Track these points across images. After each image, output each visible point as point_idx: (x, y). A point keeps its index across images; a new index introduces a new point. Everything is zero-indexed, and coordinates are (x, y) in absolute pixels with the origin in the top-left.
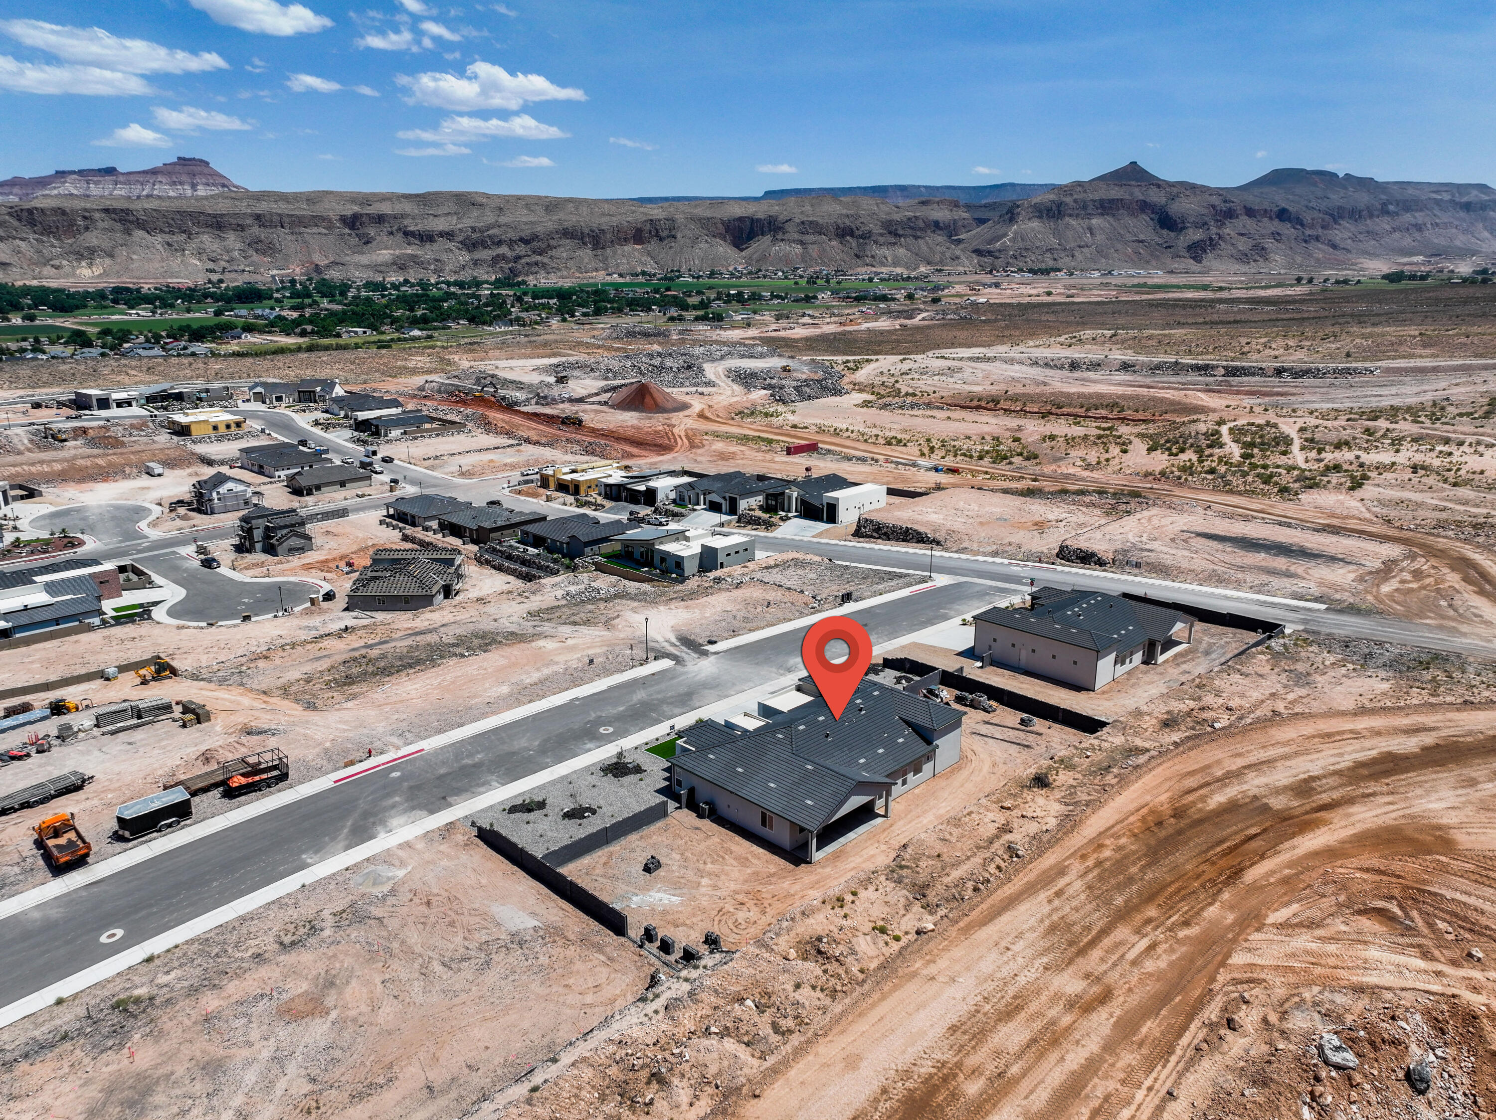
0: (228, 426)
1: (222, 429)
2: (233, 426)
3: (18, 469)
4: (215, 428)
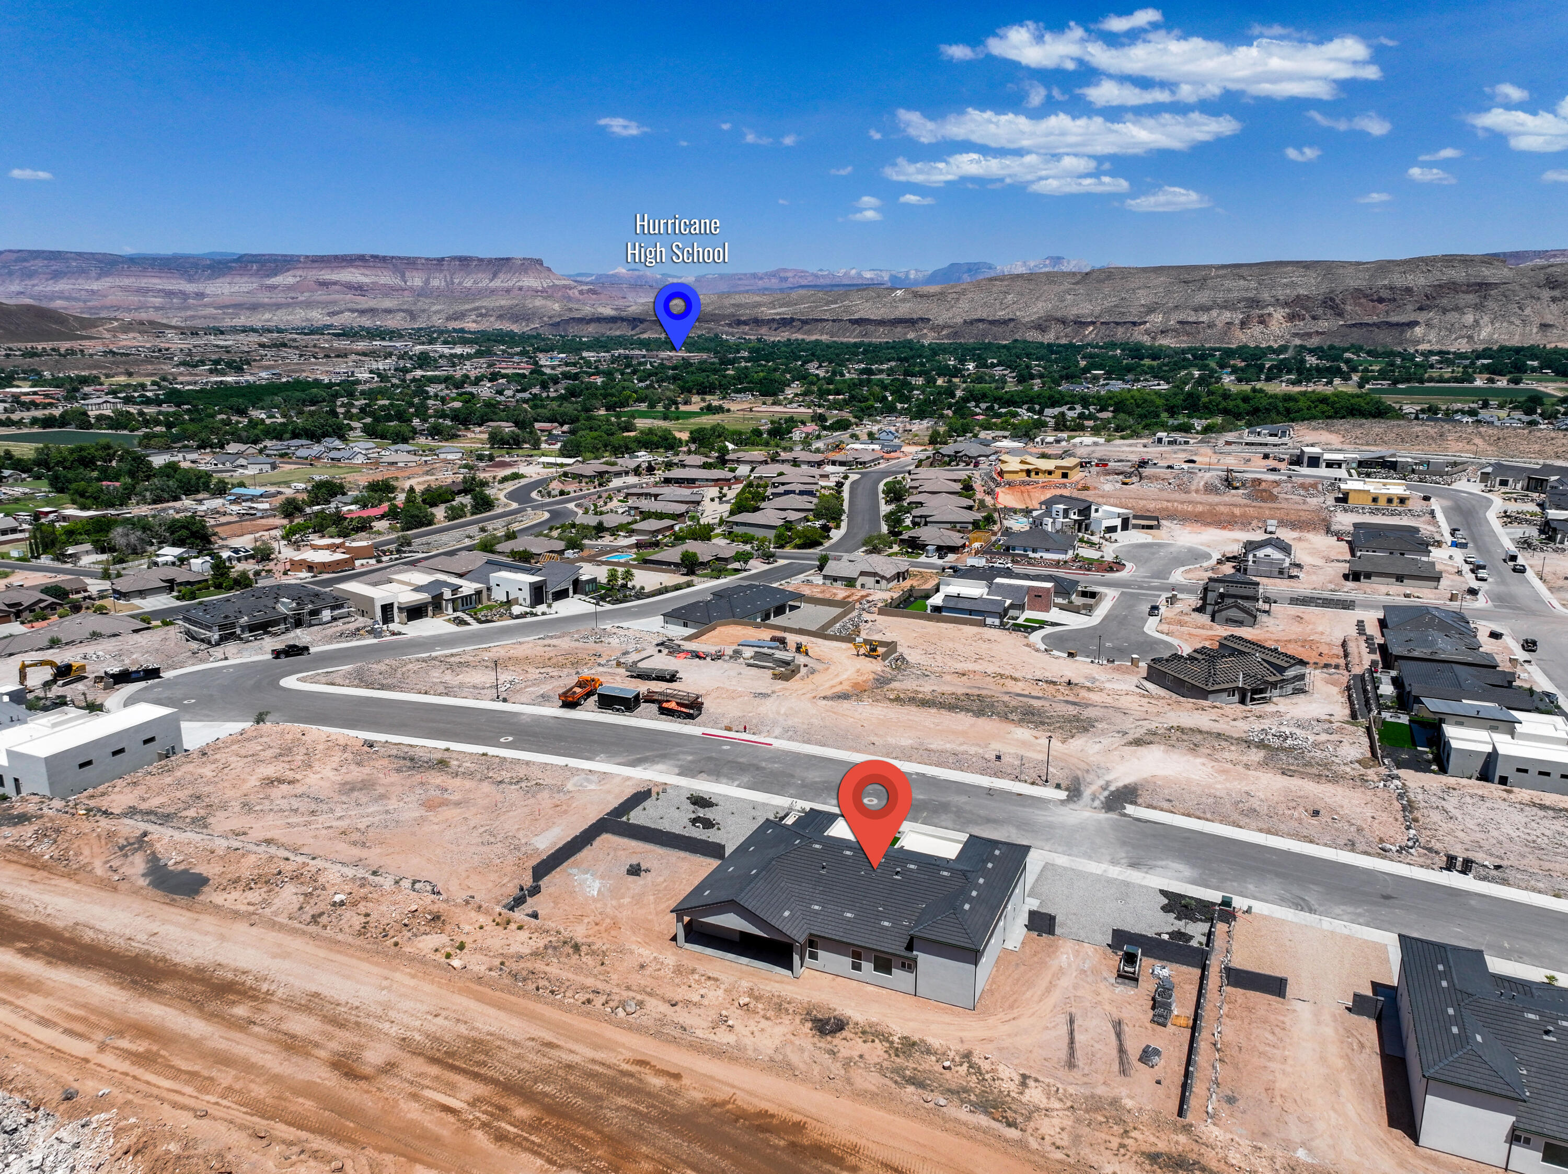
0: (1390, 501)
1: (1382, 503)
2: (1396, 501)
3: (1169, 505)
4: (1375, 500)
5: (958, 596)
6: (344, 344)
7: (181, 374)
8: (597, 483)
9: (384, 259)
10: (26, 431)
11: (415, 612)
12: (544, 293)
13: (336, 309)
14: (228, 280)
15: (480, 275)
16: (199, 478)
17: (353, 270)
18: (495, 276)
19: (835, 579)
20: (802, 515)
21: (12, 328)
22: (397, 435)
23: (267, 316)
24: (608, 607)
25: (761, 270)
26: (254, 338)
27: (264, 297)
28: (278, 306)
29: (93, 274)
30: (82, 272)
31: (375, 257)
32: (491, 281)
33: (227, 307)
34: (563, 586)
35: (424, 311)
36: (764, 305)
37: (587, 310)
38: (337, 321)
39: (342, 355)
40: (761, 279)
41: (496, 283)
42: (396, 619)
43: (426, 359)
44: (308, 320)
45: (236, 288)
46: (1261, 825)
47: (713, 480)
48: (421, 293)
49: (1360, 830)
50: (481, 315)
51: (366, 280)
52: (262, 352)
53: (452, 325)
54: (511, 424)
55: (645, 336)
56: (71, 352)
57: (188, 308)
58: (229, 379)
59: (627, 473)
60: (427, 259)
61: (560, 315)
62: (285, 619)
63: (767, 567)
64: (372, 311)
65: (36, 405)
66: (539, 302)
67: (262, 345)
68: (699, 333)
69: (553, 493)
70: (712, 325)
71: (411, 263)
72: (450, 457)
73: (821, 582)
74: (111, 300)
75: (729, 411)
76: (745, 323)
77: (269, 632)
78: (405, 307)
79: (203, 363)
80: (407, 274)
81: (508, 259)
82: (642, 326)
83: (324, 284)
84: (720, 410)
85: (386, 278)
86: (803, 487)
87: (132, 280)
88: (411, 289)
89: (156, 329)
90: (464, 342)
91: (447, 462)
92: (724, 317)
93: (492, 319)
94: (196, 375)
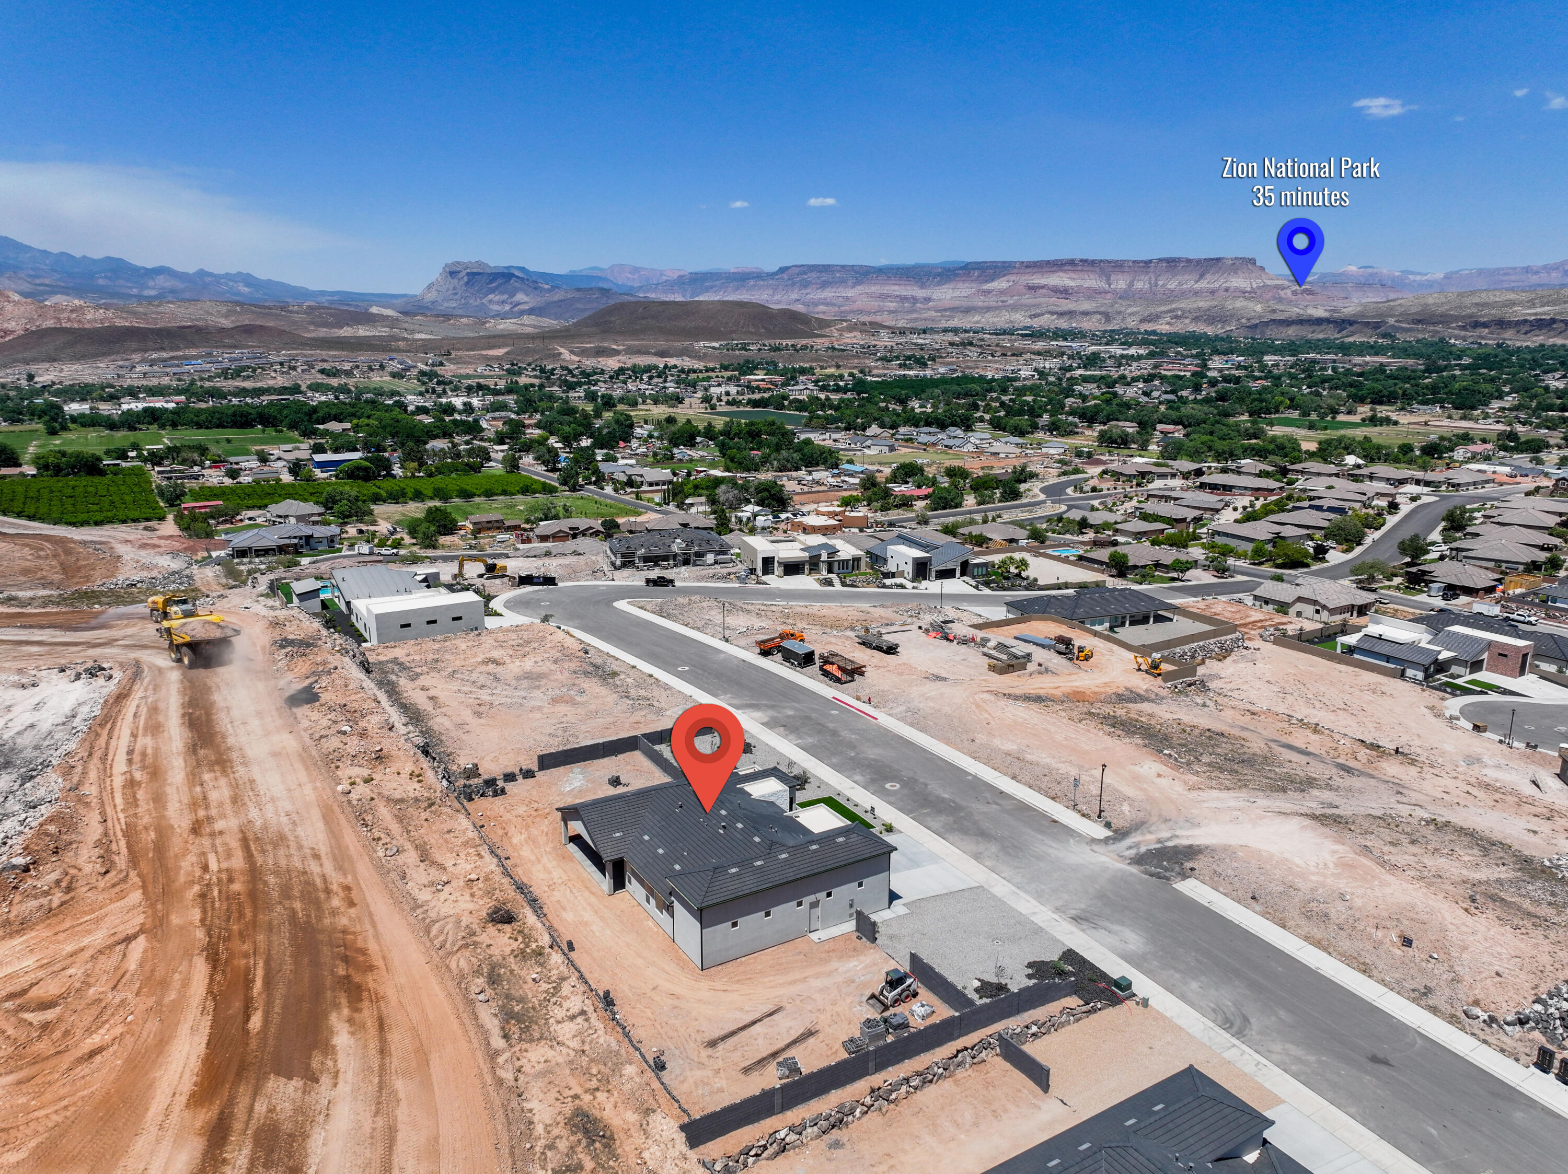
5: (1380, 638)
6: (1027, 344)
7: (877, 368)
8: (1135, 482)
9: (1093, 263)
10: (742, 409)
11: (792, 568)
12: (1250, 295)
13: (1038, 311)
14: (952, 285)
15: (1186, 277)
16: (822, 453)
17: (1061, 274)
18: (1202, 276)
19: (1267, 602)
20: (1306, 532)
21: (771, 327)
22: (1016, 429)
23: (977, 318)
24: (986, 591)
25: (1537, 262)
26: (950, 337)
27: (979, 302)
28: (988, 309)
29: (850, 283)
30: (843, 282)
31: (1084, 261)
32: (1197, 282)
33: (946, 310)
34: (949, 566)
35: (1120, 313)
36: (1520, 303)
37: (1295, 311)
38: (1036, 323)
39: (1017, 354)
40: (1536, 273)
41: (1203, 284)
42: (776, 572)
43: (1094, 359)
44: (1011, 322)
45: (957, 293)
46: (1318, 934)
47: (1252, 489)
48: (1125, 296)
49: (1456, 980)
50: (1176, 317)
51: (1071, 283)
52: (950, 350)
53: (1145, 327)
54: (1135, 424)
55: (1351, 339)
56: (805, 348)
57: (915, 311)
58: (911, 373)
59: (1173, 476)
60: (1134, 262)
61: (1260, 317)
62: (675, 556)
63: (1216, 580)
64: (1070, 314)
65: (759, 389)
66: (1239, 303)
67: (952, 344)
68: (1420, 336)
69: (1085, 489)
70: (1439, 328)
71: (1118, 266)
72: (1052, 451)
73: (1250, 603)
74: (859, 305)
75: (1396, 423)
76: (1485, 325)
77: (659, 565)
78: (1102, 309)
79: (898, 358)
80: (1113, 277)
81: (1218, 259)
82: (1351, 329)
83: (1032, 288)
84: (1387, 421)
85: (1092, 281)
86: (1335, 504)
87: (878, 287)
88: (1114, 292)
89: (874, 328)
90: (1141, 344)
91: (1046, 456)
92: (1456, 318)
93: (1187, 321)
94: (888, 369)
